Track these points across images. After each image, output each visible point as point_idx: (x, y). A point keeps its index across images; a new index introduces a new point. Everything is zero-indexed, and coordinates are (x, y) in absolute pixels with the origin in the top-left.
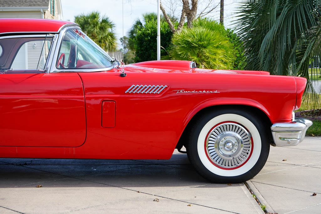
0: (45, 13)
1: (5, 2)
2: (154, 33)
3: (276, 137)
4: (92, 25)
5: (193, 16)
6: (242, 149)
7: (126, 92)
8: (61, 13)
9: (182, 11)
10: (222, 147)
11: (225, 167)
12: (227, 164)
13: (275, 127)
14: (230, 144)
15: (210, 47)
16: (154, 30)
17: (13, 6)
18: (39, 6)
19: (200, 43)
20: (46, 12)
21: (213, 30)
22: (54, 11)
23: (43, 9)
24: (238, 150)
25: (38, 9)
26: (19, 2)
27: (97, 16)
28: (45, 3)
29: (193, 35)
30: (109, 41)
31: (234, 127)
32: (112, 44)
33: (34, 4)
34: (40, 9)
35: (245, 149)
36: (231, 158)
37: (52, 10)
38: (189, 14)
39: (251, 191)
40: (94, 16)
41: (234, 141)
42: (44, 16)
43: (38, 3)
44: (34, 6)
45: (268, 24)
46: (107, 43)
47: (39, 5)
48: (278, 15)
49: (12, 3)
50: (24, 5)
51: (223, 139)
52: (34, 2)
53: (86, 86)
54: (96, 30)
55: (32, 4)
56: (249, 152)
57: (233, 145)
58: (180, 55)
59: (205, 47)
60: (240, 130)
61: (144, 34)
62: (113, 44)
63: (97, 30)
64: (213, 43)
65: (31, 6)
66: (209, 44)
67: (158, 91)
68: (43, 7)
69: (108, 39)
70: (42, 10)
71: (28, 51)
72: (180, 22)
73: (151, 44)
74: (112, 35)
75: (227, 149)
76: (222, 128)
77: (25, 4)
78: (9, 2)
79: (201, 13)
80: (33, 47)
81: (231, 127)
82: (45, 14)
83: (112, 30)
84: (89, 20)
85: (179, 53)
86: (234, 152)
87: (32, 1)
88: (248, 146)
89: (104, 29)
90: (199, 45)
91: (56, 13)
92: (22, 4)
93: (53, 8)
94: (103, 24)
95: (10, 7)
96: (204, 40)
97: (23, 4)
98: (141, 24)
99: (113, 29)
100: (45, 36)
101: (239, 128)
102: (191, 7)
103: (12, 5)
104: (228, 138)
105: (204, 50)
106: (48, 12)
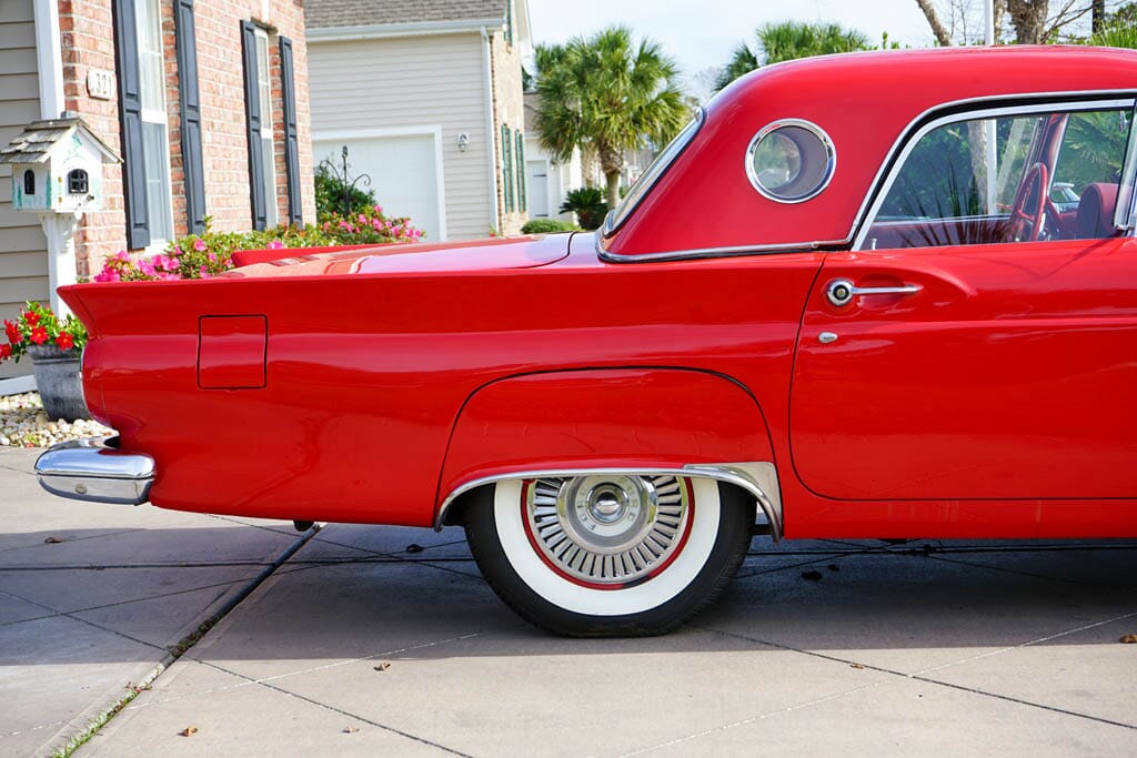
0: (491, 37)
1: (370, 11)
4: (610, 71)
5: (1039, 24)
8: (527, 35)
17: (393, 22)
18: (473, 17)
20: (495, 34)
22: (510, 31)
23: (487, 26)
25: (473, 27)
26: (412, 9)
27: (622, 41)
28: (491, 8)
30: (663, 119)
32: (672, 127)
33: (459, 13)
34: (479, 26)
37: (507, 28)
38: (1024, 17)
40: (614, 42)
42: (491, 47)
43: (470, 9)
44: (460, 18)
46: (657, 123)
47: (473, 15)
49: (392, 12)
50: (427, 16)
52: (457, 6)
54: (621, 84)
55: (452, 11)
62: (676, 126)
63: (624, 85)
65: (449, 18)
68: (487, 19)
69: (660, 112)
70: (483, 31)
71: (445, 160)
74: (670, 98)
77: (433, 12)
78: (381, 10)
79: (1063, 13)
80: (460, 145)
82: (494, 41)
83: (669, 82)
84: (599, 54)
87: (450, 4)
89: (648, 82)
91: (515, 36)
92: (421, 13)
93: (509, 22)
94: (643, 65)
95: (386, 25)
97: (424, 15)
98: (753, 60)
99: (676, 79)
103: (389, 20)
106: (499, 36)
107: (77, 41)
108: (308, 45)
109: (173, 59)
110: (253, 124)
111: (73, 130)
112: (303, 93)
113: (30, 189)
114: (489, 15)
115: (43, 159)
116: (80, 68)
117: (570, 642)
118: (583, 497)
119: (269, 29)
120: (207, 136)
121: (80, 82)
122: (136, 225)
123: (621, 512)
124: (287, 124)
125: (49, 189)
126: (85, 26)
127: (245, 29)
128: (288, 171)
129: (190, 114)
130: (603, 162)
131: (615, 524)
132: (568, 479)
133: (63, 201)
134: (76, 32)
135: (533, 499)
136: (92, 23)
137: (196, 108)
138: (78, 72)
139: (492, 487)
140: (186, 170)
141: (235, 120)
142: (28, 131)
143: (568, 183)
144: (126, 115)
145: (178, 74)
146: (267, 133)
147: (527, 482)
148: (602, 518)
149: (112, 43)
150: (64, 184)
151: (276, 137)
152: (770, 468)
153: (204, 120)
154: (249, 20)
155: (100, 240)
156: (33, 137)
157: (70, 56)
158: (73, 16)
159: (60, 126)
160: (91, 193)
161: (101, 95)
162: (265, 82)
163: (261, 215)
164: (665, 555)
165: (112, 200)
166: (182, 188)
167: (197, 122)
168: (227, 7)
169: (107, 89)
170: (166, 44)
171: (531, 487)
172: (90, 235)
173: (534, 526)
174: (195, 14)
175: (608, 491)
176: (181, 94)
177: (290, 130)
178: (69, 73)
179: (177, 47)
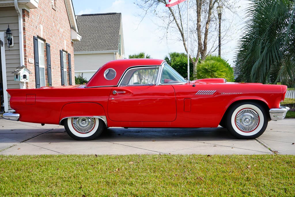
0: (116, 54)
1: (94, 47)
2: (181, 64)
3: (272, 115)
6: (254, 122)
7: (196, 94)
9: (198, 51)
10: (243, 121)
11: (245, 131)
12: (246, 129)
13: (271, 110)
14: (248, 120)
15: (218, 71)
16: (181, 63)
19: (212, 69)
20: (117, 53)
21: (219, 62)
22: (120, 53)
24: (252, 123)
25: (112, 52)
28: (116, 47)
29: (208, 65)
31: (250, 111)
35: (256, 122)
36: (248, 127)
37: (120, 52)
38: (202, 53)
39: (259, 142)
40: (142, 55)
41: (250, 118)
42: (116, 56)
43: (112, 47)
44: (110, 50)
45: (255, 58)
47: (113, 49)
48: (262, 52)
51: (244, 117)
52: (110, 46)
53: (176, 92)
55: (109, 48)
56: (258, 124)
57: (249, 120)
58: (201, 76)
59: (215, 72)
60: (253, 112)
61: (175, 65)
64: (219, 69)
65: (108, 50)
66: (217, 70)
67: (212, 93)
68: (115, 50)
70: (114, 53)
72: (197, 57)
73: (180, 71)
75: (246, 122)
76: (243, 112)
78: (96, 47)
79: (209, 52)
81: (248, 111)
85: (201, 75)
86: (250, 123)
87: (108, 46)
88: (257, 120)
90: (212, 70)
92: (103, 48)
93: (120, 51)
95: (97, 51)
96: (214, 68)
98: (168, 59)
100: (155, 67)
101: (252, 111)
102: (203, 49)
104: (247, 117)
105: (215, 73)
106: (117, 54)
107: (27, 53)
108: (74, 55)
109: (46, 57)
110: (62, 68)
111: (24, 68)
112: (73, 63)
113: (17, 78)
114: (115, 49)
115: (19, 73)
116: (27, 58)
117: (78, 141)
118: (80, 121)
119: (66, 52)
120: (52, 70)
121: (27, 60)
122: (38, 85)
123: (85, 123)
124: (69, 69)
125: (20, 78)
126: (28, 51)
127: (61, 52)
128: (69, 77)
129: (49, 66)
130: (139, 78)
131: (85, 125)
132: (78, 118)
133: (22, 80)
134: (27, 52)
135: (73, 121)
136: (30, 50)
137: (50, 65)
138: (27, 59)
139: (67, 119)
140: (48, 76)
141: (58, 67)
142: (17, 68)
143: (134, 81)
144: (36, 66)
145: (47, 59)
146: (65, 70)
147: (72, 118)
148: (83, 123)
149: (34, 54)
150: (22, 77)
151: (67, 71)
152: (105, 116)
153: (52, 67)
154: (62, 50)
155: (30, 87)
156: (18, 69)
157: (25, 56)
158: (26, 48)
159: (22, 68)
160: (27, 79)
161: (31, 63)
162: (65, 61)
163: (63, 84)
164: (91, 129)
165: (33, 80)
166: (47, 79)
167: (50, 68)
168: (57, 46)
169: (32, 62)
170: (45, 54)
171: (73, 119)
172: (28, 86)
173: (73, 125)
174: (51, 48)
175: (84, 120)
176: (47, 63)
177: (70, 70)
178: (25, 59)
179: (47, 55)
